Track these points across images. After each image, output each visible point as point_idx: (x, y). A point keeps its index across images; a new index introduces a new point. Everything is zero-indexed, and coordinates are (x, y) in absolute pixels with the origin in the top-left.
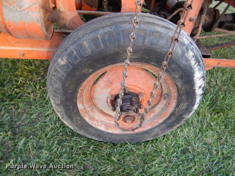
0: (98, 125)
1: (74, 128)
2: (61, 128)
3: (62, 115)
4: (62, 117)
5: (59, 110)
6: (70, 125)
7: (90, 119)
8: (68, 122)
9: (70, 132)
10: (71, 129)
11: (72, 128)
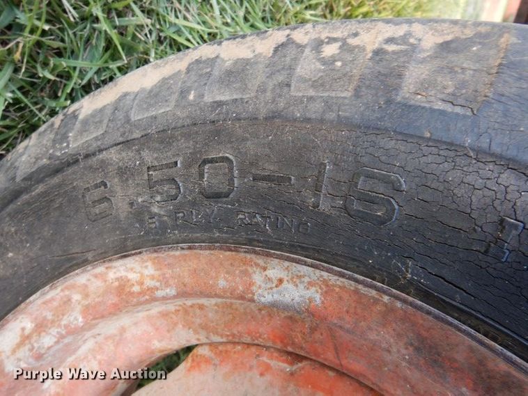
0: (41, 327)
1: (85, 122)
2: (114, 34)
3: (238, 72)
4: (212, 61)
5: (308, 66)
6: (116, 106)
7: (122, 288)
8: (154, 96)
9: (66, 76)
10: (87, 89)
11: (87, 106)
